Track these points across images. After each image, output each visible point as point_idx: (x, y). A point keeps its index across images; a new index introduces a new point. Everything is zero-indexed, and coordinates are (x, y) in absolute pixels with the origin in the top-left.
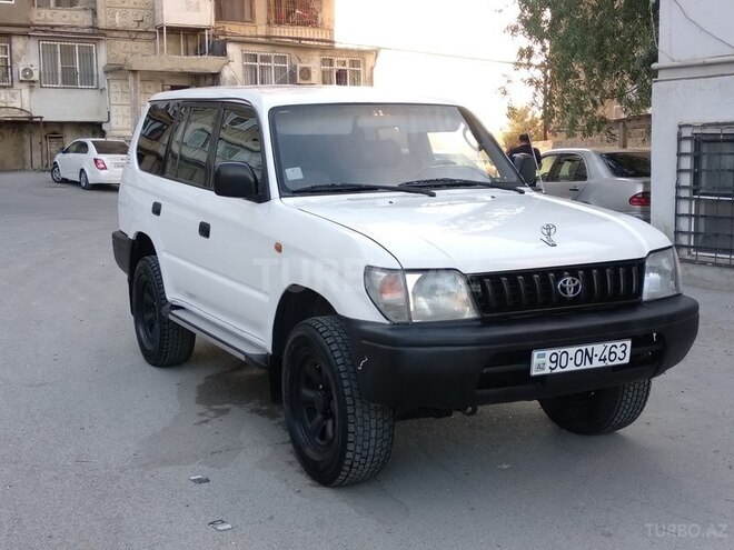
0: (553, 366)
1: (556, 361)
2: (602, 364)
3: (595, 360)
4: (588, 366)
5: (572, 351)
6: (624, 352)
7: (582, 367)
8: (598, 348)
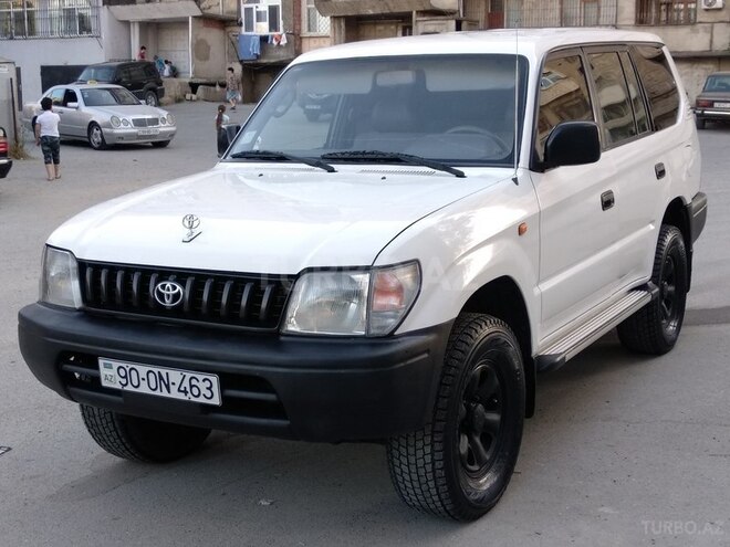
0: (124, 381)
1: (125, 377)
2: (181, 396)
3: (174, 389)
4: (165, 393)
5: (143, 369)
6: (209, 389)
7: (158, 393)
8: (175, 376)
